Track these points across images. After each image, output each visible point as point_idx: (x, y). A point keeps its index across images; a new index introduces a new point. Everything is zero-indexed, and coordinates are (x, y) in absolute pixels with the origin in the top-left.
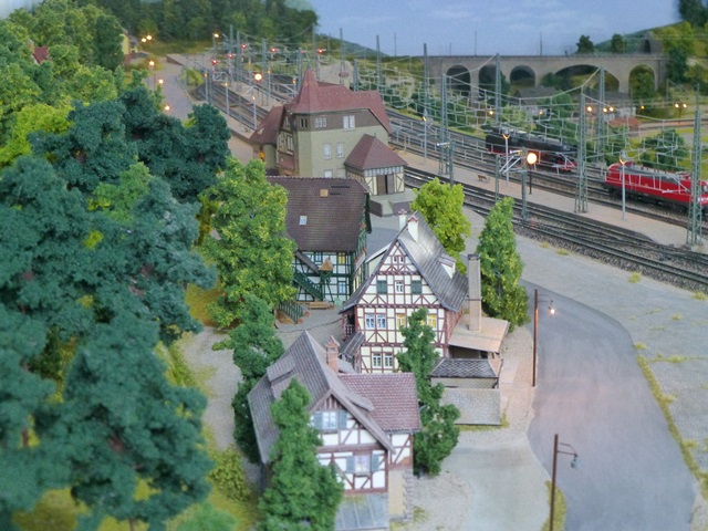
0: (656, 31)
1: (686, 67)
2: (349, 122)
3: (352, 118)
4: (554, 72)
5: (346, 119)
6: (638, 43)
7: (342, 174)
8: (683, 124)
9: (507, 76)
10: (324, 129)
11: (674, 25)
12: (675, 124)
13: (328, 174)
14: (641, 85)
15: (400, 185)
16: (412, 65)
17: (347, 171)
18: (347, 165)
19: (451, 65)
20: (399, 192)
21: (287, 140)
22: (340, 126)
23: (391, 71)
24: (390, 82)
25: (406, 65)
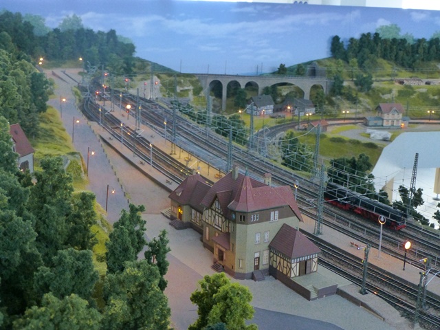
0: (319, 61)
2: (274, 215)
3: (277, 213)
4: (270, 86)
5: (272, 213)
6: (308, 68)
7: (266, 254)
8: (346, 121)
9: (243, 86)
10: (256, 222)
11: (328, 59)
12: (342, 122)
13: (257, 255)
14: (319, 96)
15: (314, 266)
16: (191, 79)
17: (270, 252)
18: (271, 248)
19: (212, 80)
20: (313, 272)
21: (215, 217)
22: (268, 219)
23: (179, 83)
24: (179, 89)
25: (188, 79)
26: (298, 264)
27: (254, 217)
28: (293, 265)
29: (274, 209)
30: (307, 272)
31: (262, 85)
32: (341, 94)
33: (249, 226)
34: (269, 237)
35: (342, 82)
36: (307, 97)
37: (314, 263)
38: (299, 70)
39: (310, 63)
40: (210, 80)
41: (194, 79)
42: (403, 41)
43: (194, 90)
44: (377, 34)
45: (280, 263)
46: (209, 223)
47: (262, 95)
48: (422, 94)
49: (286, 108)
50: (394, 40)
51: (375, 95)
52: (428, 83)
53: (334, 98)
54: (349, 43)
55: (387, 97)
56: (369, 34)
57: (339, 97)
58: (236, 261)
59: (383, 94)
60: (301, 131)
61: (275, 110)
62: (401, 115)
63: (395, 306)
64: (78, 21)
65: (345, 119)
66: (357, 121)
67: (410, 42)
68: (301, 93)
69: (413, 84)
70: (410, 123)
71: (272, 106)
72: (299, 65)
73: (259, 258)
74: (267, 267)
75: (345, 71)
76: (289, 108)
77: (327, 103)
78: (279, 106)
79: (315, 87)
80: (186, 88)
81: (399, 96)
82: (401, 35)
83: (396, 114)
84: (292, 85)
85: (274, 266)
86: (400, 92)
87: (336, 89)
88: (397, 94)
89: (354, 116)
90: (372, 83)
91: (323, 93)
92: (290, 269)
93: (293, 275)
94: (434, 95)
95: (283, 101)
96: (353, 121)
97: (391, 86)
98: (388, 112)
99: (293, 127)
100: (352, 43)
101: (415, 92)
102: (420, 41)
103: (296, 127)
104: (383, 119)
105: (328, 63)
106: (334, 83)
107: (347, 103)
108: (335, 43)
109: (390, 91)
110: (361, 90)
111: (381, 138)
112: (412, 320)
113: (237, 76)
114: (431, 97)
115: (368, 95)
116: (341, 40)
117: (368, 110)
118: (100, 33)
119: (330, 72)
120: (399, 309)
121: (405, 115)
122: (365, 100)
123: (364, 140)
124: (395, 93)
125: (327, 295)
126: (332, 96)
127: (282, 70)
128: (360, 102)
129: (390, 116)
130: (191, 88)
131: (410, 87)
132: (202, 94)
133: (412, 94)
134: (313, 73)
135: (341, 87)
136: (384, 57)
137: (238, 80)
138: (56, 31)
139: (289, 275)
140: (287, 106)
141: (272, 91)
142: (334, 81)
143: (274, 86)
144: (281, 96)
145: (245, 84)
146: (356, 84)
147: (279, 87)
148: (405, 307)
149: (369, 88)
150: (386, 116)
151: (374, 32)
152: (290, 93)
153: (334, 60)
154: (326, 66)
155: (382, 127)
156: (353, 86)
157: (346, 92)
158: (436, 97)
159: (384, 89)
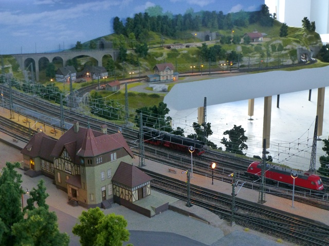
0: (105, 37)
1: (126, 54)
2: (113, 156)
3: (115, 154)
4: (71, 59)
6: (98, 43)
7: (110, 187)
8: (133, 80)
9: (51, 61)
10: (101, 163)
11: (112, 35)
12: (130, 81)
13: (104, 189)
14: (109, 64)
15: (149, 191)
16: (9, 59)
17: (113, 185)
18: (114, 182)
19: (26, 58)
20: (148, 195)
21: (64, 164)
22: (109, 160)
25: (7, 59)
26: (137, 191)
27: (98, 160)
28: (133, 193)
29: (113, 151)
30: (144, 196)
31: (65, 59)
32: (126, 60)
33: (95, 167)
34: (111, 174)
35: (126, 51)
36: (100, 64)
37: (148, 189)
38: (92, 45)
39: (99, 39)
40: (24, 59)
41: (12, 59)
42: (166, 17)
43: (13, 67)
44: (146, 14)
45: (122, 192)
46: (60, 169)
47: (66, 66)
48: (184, 54)
49: (86, 74)
50: (159, 17)
51: (151, 58)
52: (187, 46)
53: (121, 64)
54: (126, 22)
55: (160, 59)
56: (140, 14)
57: (125, 62)
58: (88, 196)
59: (157, 57)
60: (101, 91)
61: (78, 77)
62: (172, 71)
63: (214, 212)
65: (132, 78)
66: (141, 79)
67: (171, 17)
68: (96, 62)
69: (177, 48)
70: (179, 76)
71: (75, 74)
72: (91, 41)
73: (105, 191)
74: (112, 197)
75: (126, 42)
76: (88, 74)
77: (116, 68)
78: (80, 73)
79: (105, 57)
80: (6, 66)
81: (168, 57)
82: (164, 13)
83: (169, 71)
84: (87, 56)
85: (118, 195)
86: (169, 55)
87: (122, 57)
88: (167, 56)
89: (138, 76)
90: (148, 50)
91: (112, 60)
92: (131, 196)
93: (134, 200)
94: (193, 55)
95: (82, 69)
96: (138, 79)
97: (162, 51)
98: (163, 70)
99: (95, 88)
100: (128, 21)
101: (179, 54)
102: (177, 17)
103: (97, 88)
104: (160, 76)
105: (113, 38)
106: (120, 52)
107: (131, 67)
108: (116, 22)
109: (161, 55)
110: (140, 56)
111: (161, 90)
112: (228, 220)
113: (45, 53)
114: (191, 56)
115: (145, 58)
116: (120, 20)
117: (147, 70)
119: (115, 44)
120: (217, 213)
121: (175, 71)
122: (144, 63)
123: (149, 93)
124: (165, 55)
125: (162, 211)
126: (119, 62)
127: (79, 46)
128: (141, 64)
129: (165, 73)
130: (10, 65)
131: (175, 50)
132: (20, 70)
133: (178, 56)
134: (102, 46)
135: (125, 55)
136: (153, 30)
137: (46, 56)
139: (131, 201)
140: (87, 72)
141: (73, 63)
142: (119, 51)
143: (75, 59)
144: (81, 66)
145: (52, 59)
146: (136, 52)
147: (78, 59)
148: (221, 212)
149: (146, 54)
150: (161, 73)
151: (144, 12)
152: (87, 63)
153: (117, 36)
154: (111, 40)
155: (160, 82)
156: (134, 54)
157: (130, 58)
158: (195, 56)
159: (157, 53)
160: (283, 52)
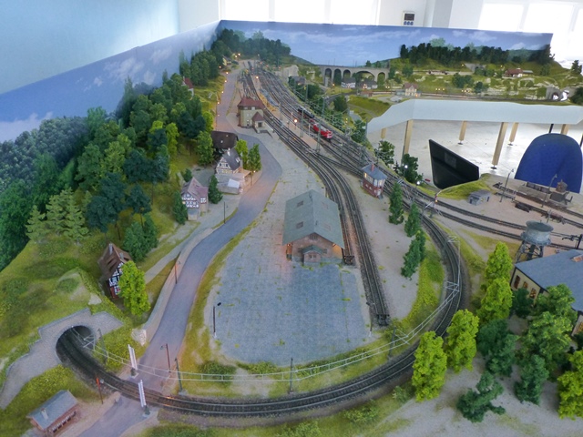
4: (356, 73)
5: (252, 108)
8: (388, 93)
10: (247, 110)
12: (385, 92)
13: (249, 121)
16: (315, 67)
17: (252, 120)
19: (327, 68)
23: (308, 69)
24: (308, 73)
25: (313, 67)
27: (246, 108)
29: (253, 106)
31: (353, 72)
32: (393, 78)
33: (244, 111)
34: (252, 115)
35: (395, 72)
36: (376, 80)
38: (378, 65)
39: (387, 61)
40: (325, 68)
41: (317, 67)
42: (446, 48)
43: (316, 73)
44: (429, 44)
47: (351, 77)
48: (440, 80)
50: (440, 47)
51: (413, 79)
52: (446, 74)
53: (389, 81)
54: (411, 49)
56: (424, 44)
57: (392, 80)
61: (357, 86)
62: (416, 90)
64: (261, 34)
67: (452, 49)
69: (436, 74)
70: (421, 95)
71: (355, 83)
72: (379, 62)
74: (252, 125)
79: (381, 74)
80: (312, 72)
82: (446, 45)
83: (413, 89)
84: (371, 73)
87: (392, 76)
89: (394, 90)
90: (412, 73)
91: (384, 77)
94: (447, 81)
97: (423, 74)
98: (409, 88)
100: (413, 49)
101: (436, 79)
102: (458, 49)
104: (405, 92)
106: (391, 72)
107: (395, 83)
108: (403, 49)
110: (405, 76)
114: (445, 81)
115: (408, 79)
116: (406, 48)
118: (272, 41)
121: (418, 90)
122: (405, 82)
123: (385, 101)
124: (424, 78)
125: (263, 132)
126: (389, 79)
127: (368, 65)
128: (402, 83)
129: (410, 90)
130: (314, 72)
132: (321, 76)
135: (394, 74)
136: (432, 58)
137: (340, 68)
138: (250, 39)
141: (358, 75)
143: (360, 73)
145: (343, 71)
146: (403, 73)
147: (362, 74)
149: (410, 75)
150: (407, 90)
152: (368, 77)
156: (400, 74)
159: (418, 76)
160: (531, 88)
